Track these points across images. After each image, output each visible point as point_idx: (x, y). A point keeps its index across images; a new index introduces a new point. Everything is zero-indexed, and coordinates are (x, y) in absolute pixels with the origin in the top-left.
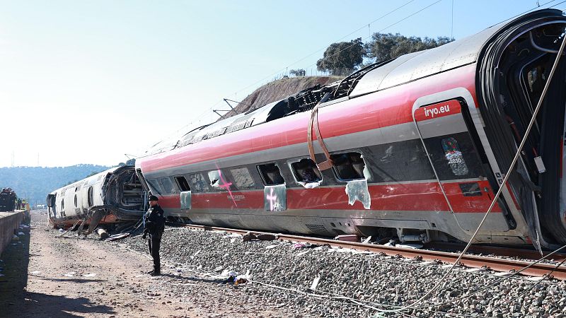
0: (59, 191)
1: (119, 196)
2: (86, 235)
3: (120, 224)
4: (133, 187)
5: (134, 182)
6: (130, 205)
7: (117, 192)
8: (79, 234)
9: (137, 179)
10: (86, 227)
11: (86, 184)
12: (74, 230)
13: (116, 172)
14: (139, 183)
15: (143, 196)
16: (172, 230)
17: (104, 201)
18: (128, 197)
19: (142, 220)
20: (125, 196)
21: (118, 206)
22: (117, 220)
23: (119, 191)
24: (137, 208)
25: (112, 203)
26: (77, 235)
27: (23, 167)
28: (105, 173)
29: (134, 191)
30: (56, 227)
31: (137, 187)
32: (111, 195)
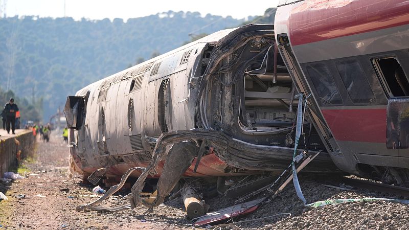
0: (94, 88)
1: (233, 105)
2: (151, 206)
3: (235, 179)
4: (268, 84)
5: (270, 71)
6: (260, 130)
7: (228, 95)
8: (134, 204)
9: (280, 62)
10: (151, 184)
11: (155, 72)
12: (123, 192)
13: (227, 43)
14: (285, 72)
15: (295, 108)
16: (363, 204)
17: (197, 119)
18: (254, 110)
19: (288, 174)
20: (249, 108)
21: (229, 132)
22: (227, 170)
23: (233, 94)
24: (280, 139)
25: (215, 124)
26: (128, 205)
27: (28, 19)
28: (199, 46)
29: (272, 95)
30: (87, 184)
31: (280, 83)
32: (215, 103)
